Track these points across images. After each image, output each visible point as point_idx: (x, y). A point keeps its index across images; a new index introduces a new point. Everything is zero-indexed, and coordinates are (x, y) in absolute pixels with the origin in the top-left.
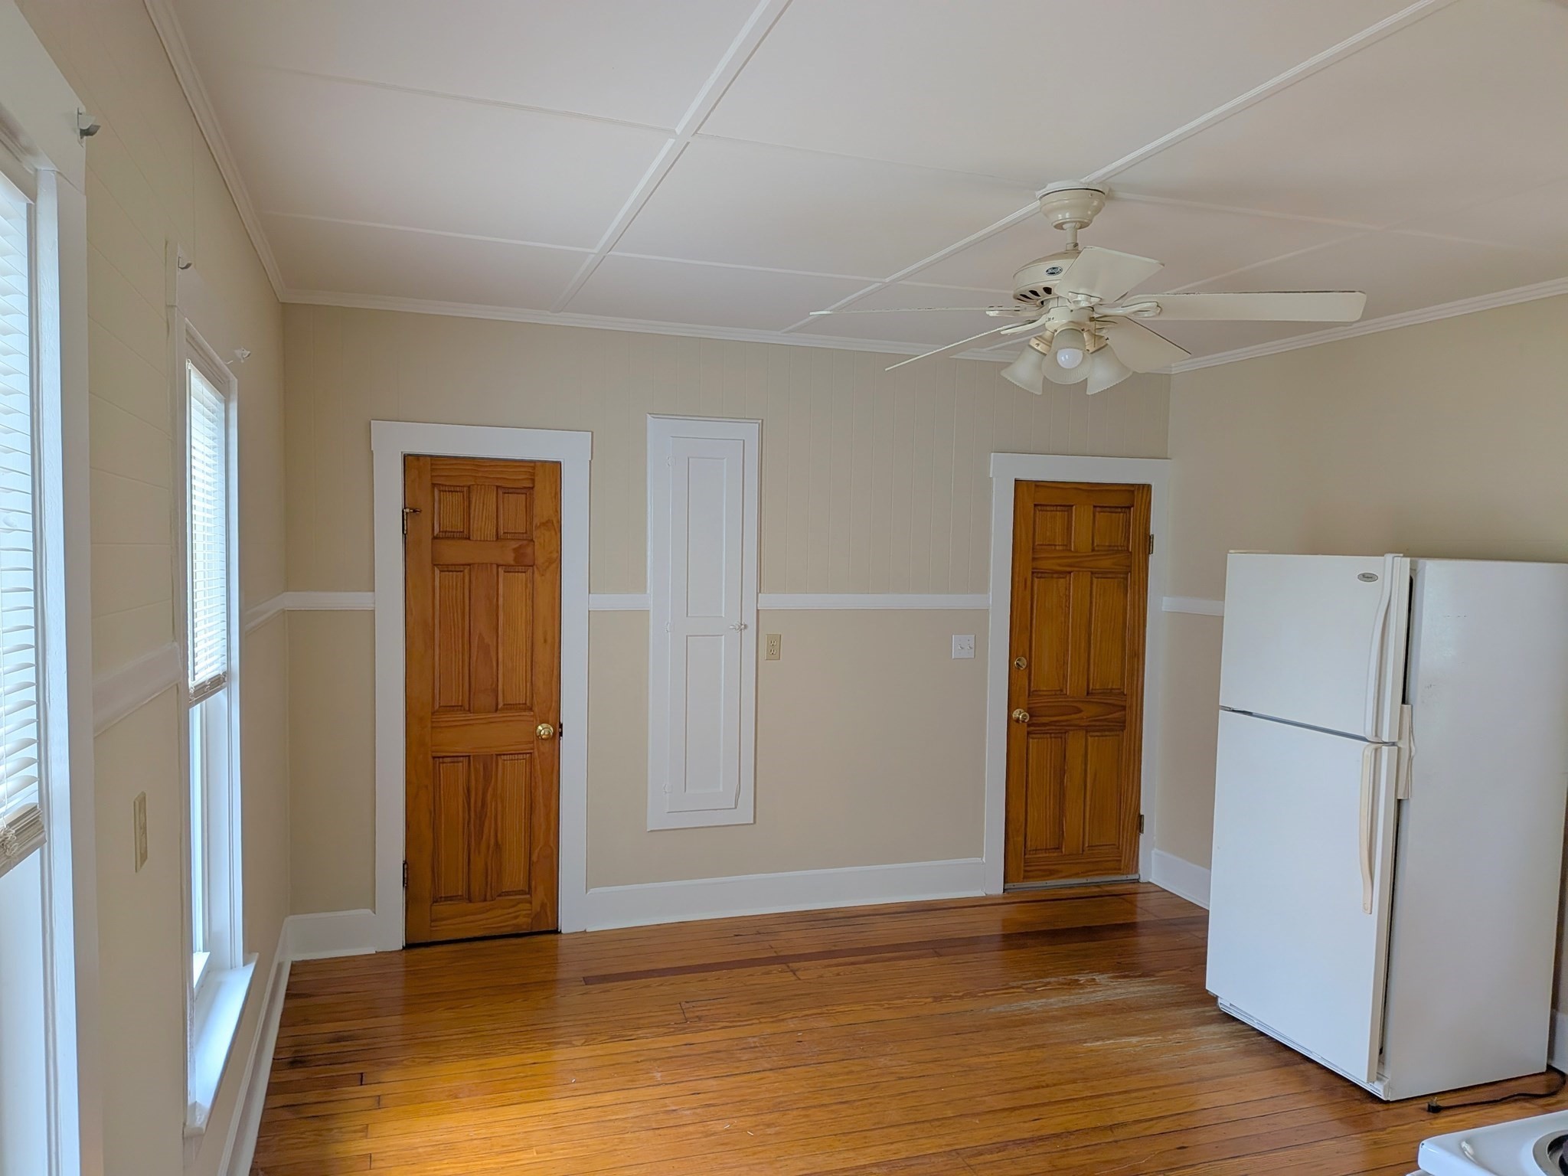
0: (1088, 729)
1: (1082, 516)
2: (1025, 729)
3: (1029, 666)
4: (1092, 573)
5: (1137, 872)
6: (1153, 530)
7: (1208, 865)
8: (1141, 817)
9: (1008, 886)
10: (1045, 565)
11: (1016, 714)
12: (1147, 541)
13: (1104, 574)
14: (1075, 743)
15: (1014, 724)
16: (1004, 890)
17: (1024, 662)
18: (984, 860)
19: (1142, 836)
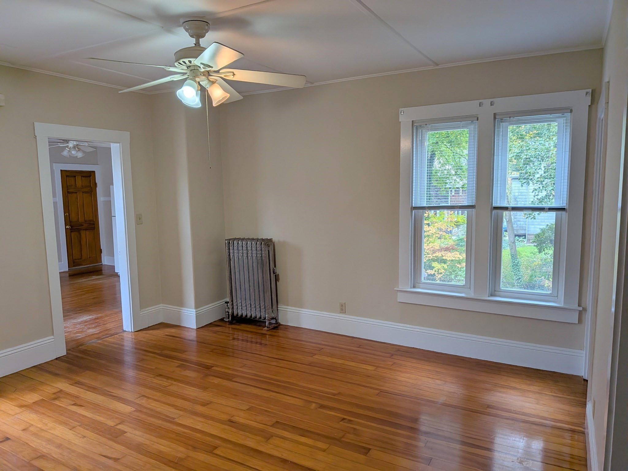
0: (86, 230)
1: (79, 179)
2: (70, 231)
3: (69, 215)
4: (83, 192)
5: (101, 262)
6: (96, 182)
7: (114, 256)
8: (101, 250)
9: (70, 269)
10: (70, 190)
11: (67, 227)
12: (96, 184)
13: (86, 192)
14: (83, 233)
15: (67, 230)
16: (69, 270)
17: (68, 214)
18: (63, 263)
19: (102, 254)
